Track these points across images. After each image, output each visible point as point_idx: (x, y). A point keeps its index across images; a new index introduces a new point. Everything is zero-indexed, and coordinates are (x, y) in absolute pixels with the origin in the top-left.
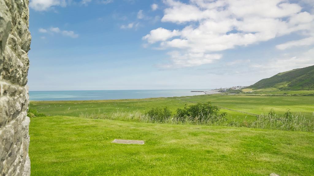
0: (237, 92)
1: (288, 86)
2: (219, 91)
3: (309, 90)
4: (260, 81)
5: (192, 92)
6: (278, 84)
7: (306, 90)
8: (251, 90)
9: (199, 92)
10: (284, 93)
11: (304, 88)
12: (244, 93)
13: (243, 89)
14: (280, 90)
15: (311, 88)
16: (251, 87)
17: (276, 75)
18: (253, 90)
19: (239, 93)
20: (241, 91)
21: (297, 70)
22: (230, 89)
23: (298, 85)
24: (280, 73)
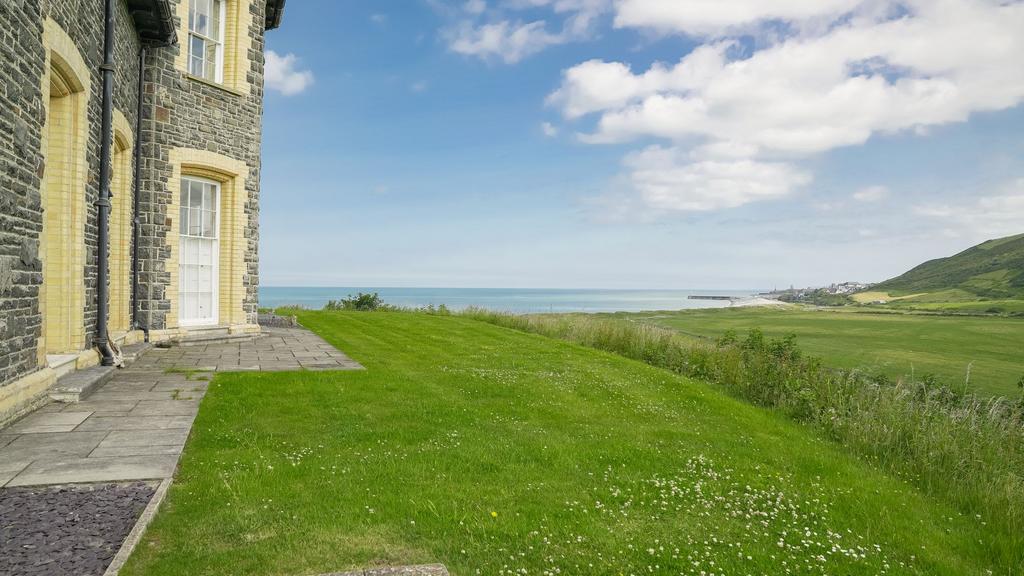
0: (834, 303)
1: (1009, 285)
2: (779, 299)
4: (918, 268)
5: (693, 297)
6: (977, 277)
8: (883, 297)
9: (714, 298)
10: (987, 310)
12: (859, 305)
13: (859, 291)
14: (980, 298)
16: (885, 286)
17: (975, 249)
18: (890, 295)
19: (840, 305)
20: (850, 301)
22: (816, 291)
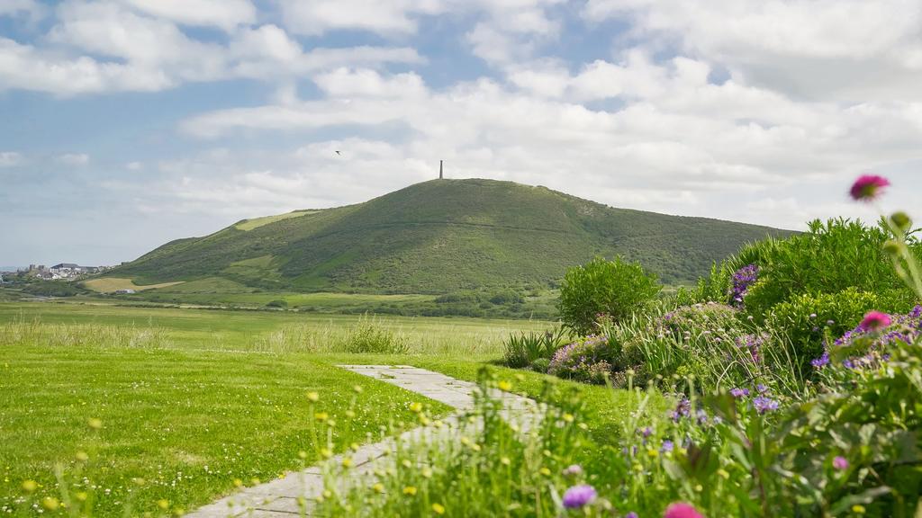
0: (60, 293)
1: (281, 274)
3: (351, 293)
6: (240, 263)
7: (344, 292)
8: (127, 286)
10: (268, 303)
11: (337, 286)
12: (101, 296)
13: (86, 276)
14: (251, 290)
15: (360, 285)
16: (124, 271)
18: (135, 283)
19: (70, 295)
20: (82, 288)
21: (310, 215)
22: (21, 274)
23: (315, 273)
24: (244, 221)
